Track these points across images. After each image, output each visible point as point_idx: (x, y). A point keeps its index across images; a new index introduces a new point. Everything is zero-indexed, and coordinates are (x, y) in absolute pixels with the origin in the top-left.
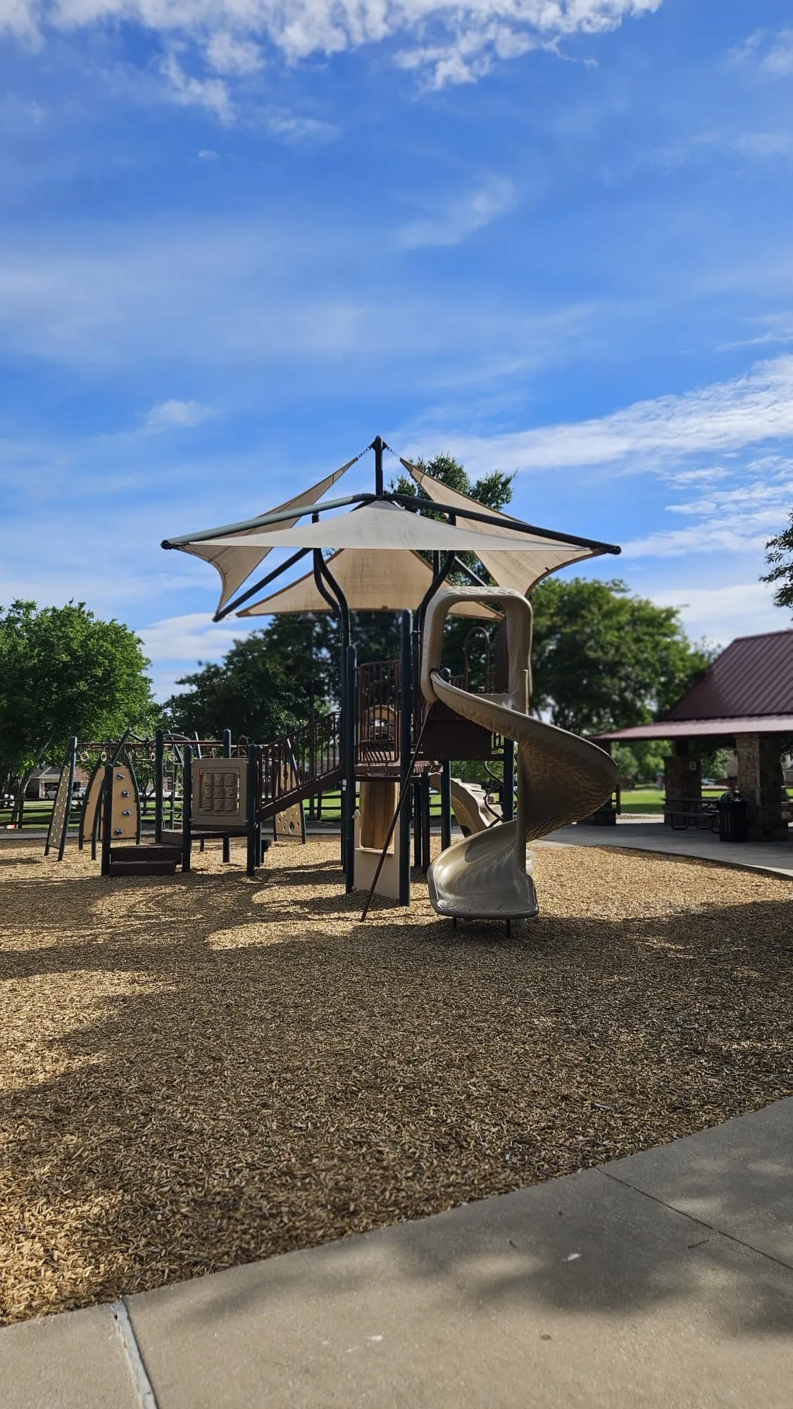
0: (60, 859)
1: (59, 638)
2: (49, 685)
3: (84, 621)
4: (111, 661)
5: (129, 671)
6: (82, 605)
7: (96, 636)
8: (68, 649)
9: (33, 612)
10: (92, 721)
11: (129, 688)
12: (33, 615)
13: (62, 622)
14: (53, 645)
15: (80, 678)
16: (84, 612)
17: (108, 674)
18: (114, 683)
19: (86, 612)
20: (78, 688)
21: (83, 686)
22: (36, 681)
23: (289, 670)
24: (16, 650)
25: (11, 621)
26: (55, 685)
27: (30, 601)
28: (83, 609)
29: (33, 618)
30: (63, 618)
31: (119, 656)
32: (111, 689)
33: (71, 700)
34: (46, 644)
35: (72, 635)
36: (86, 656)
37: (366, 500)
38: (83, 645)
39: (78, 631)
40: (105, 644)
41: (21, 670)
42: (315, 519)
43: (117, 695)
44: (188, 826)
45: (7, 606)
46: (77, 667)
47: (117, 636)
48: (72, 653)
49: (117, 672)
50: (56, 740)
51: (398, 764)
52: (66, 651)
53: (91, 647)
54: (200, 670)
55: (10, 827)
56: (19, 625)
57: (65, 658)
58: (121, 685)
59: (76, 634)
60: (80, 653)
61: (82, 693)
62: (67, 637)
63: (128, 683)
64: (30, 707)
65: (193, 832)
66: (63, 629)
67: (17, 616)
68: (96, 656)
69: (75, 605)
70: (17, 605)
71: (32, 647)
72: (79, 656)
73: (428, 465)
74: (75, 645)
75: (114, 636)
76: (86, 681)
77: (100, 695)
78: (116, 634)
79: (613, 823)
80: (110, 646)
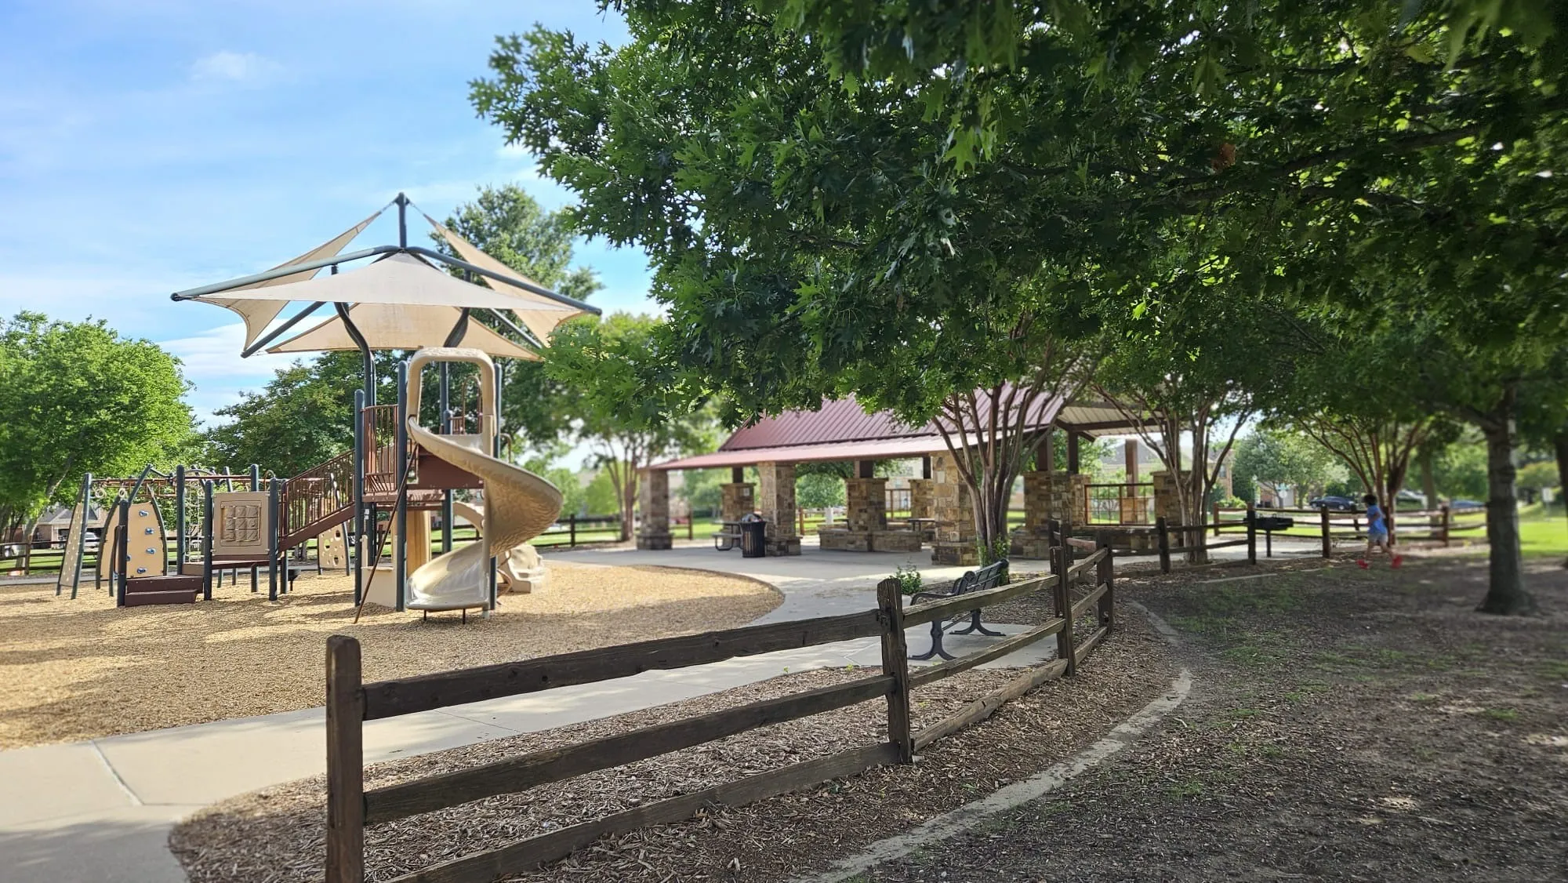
0: (74, 597)
1: (74, 361)
2: (62, 413)
3: (105, 341)
4: (140, 387)
5: (163, 398)
6: (102, 323)
7: (121, 359)
8: (84, 373)
9: (41, 326)
10: (117, 454)
11: (162, 417)
12: (41, 329)
13: (77, 342)
14: (65, 369)
15: (99, 406)
16: (104, 331)
17: (135, 403)
18: (143, 411)
19: (108, 330)
20: (97, 417)
21: (104, 415)
22: (45, 408)
23: (341, 401)
24: (20, 373)
25: (12, 337)
26: (69, 414)
27: (38, 313)
28: (103, 327)
29: (41, 333)
30: (77, 337)
31: (150, 381)
32: (141, 417)
33: (89, 431)
34: (57, 366)
35: (89, 358)
36: (108, 381)
37: (389, 252)
38: (104, 369)
39: (96, 353)
40: (132, 367)
41: (26, 397)
42: (334, 271)
43: (148, 425)
44: (209, 558)
45: (9, 317)
46: (96, 393)
47: (148, 357)
48: (91, 379)
49: (147, 400)
50: (72, 476)
51: (396, 493)
52: (83, 374)
53: (114, 370)
54: (242, 401)
55: (14, 573)
56: (21, 342)
57: (81, 383)
58: (153, 414)
59: (95, 354)
60: (101, 377)
61: (104, 424)
62: (83, 359)
63: (161, 411)
64: (38, 439)
65: (214, 563)
66: (78, 350)
67: (22, 331)
68: (120, 381)
69: (93, 322)
70: (23, 318)
71: (39, 370)
72: (100, 382)
73: (497, 194)
74: (93, 369)
75: (143, 359)
76: (108, 409)
77: (127, 425)
78: (147, 356)
79: (668, 547)
80: (138, 370)
